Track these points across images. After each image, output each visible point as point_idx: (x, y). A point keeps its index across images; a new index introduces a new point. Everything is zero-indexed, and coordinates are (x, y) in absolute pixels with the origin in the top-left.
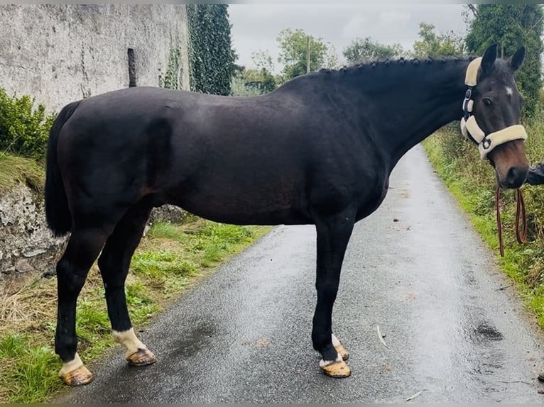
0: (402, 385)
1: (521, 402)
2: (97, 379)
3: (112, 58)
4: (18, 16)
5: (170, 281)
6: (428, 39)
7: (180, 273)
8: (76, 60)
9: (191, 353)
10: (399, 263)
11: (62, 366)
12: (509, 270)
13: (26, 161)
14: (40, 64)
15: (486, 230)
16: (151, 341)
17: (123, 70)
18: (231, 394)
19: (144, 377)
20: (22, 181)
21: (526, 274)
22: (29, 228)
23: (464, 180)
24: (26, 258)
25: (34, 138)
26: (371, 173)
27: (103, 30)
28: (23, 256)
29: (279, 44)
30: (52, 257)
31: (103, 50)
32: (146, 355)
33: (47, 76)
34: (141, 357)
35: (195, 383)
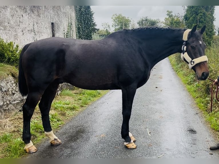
0: (156, 152)
1: (203, 158)
2: (39, 150)
3: (45, 26)
4: (8, 11)
5: (68, 112)
6: (170, 17)
7: (72, 109)
8: (31, 27)
9: (75, 140)
10: (157, 104)
11: (25, 146)
12: (200, 106)
13: (11, 67)
14: (17, 29)
15: (191, 91)
16: (60, 136)
17: (49, 31)
18: (90, 156)
19: (57, 149)
20: (10, 74)
21: (207, 108)
22: (13, 93)
23: (184, 71)
24: (12, 104)
25: (14, 58)
26: (143, 69)
27: (41, 16)
28: (11, 103)
29: (112, 20)
30: (22, 104)
31: (41, 23)
32: (58, 141)
33: (20, 34)
34: (56, 142)
35: (76, 152)
